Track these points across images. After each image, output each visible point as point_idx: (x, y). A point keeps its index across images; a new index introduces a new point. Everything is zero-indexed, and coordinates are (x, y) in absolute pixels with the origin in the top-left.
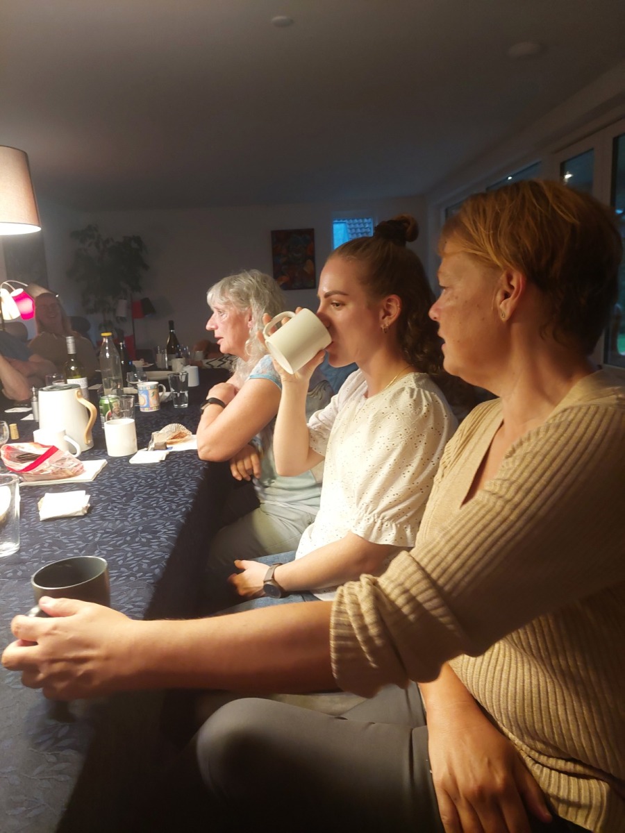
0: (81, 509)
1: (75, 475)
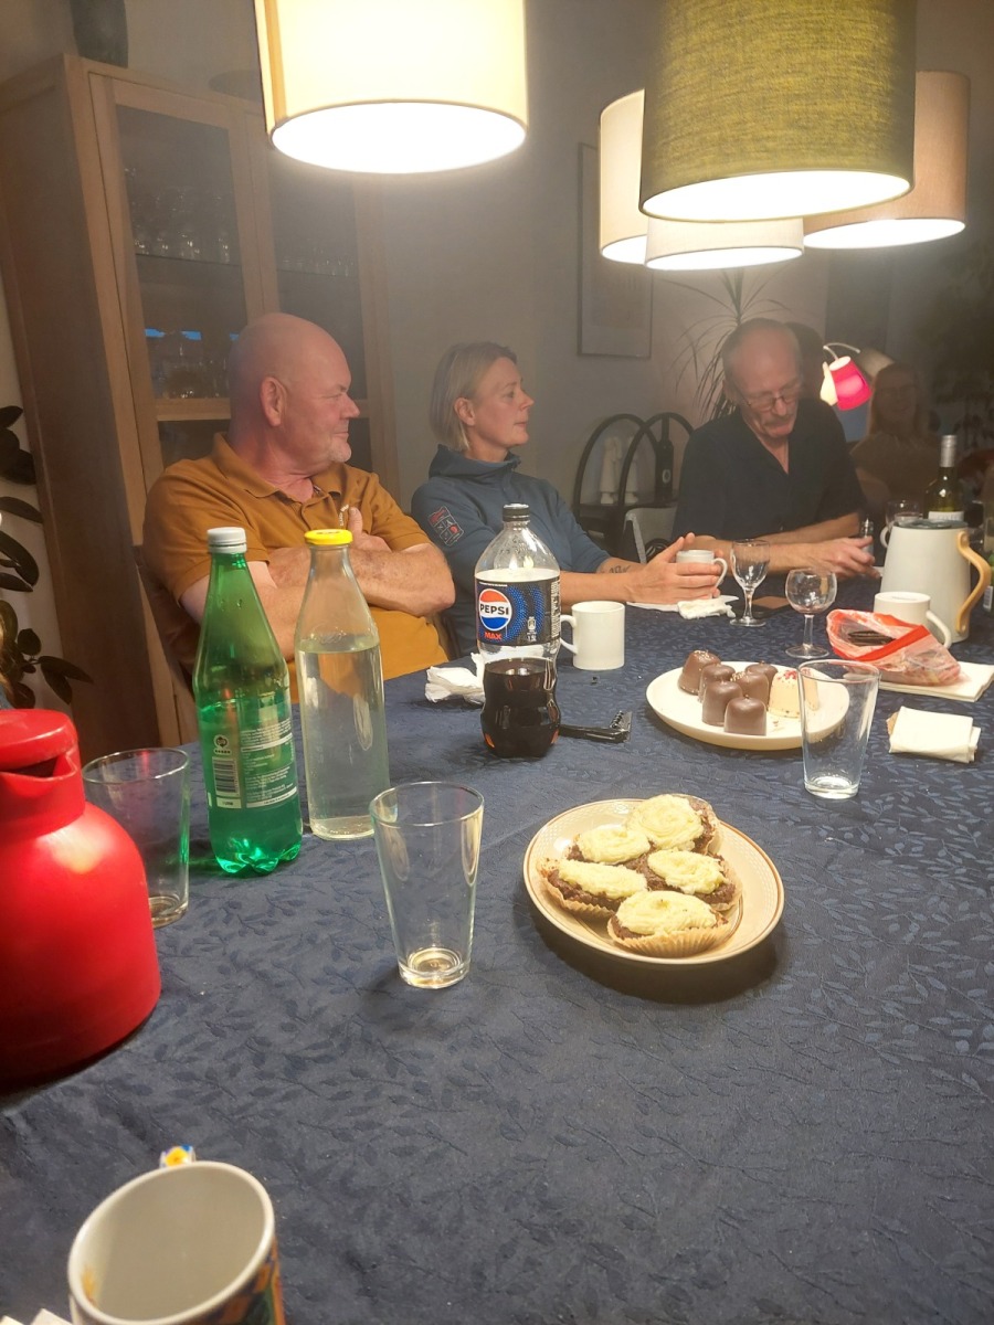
0: (966, 751)
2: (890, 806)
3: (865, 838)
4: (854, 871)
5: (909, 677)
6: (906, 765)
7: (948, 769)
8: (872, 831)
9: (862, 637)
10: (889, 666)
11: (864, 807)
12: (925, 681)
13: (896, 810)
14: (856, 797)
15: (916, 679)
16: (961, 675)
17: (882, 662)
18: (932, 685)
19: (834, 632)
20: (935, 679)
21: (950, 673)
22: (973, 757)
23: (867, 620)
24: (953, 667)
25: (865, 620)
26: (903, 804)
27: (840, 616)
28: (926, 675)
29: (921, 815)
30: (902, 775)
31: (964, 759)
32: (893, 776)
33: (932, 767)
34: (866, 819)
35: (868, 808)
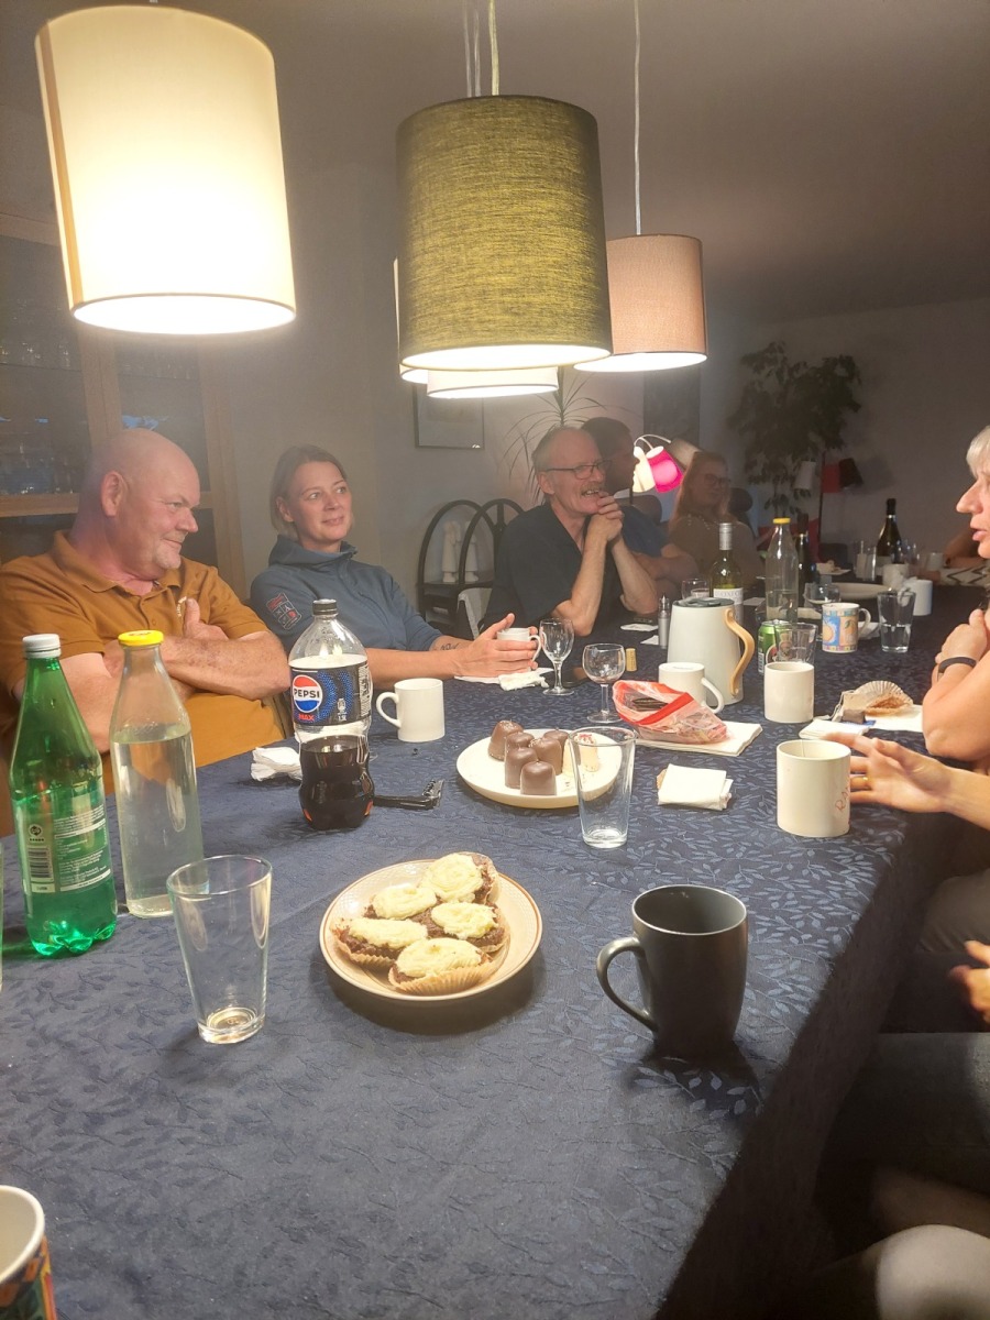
0: (717, 799)
1: (713, 741)
2: (651, 851)
3: (624, 881)
4: (611, 909)
5: (684, 737)
6: (671, 815)
7: (704, 817)
8: (631, 874)
9: (643, 703)
10: (665, 728)
11: (630, 854)
12: (697, 740)
13: (655, 854)
14: (625, 846)
15: (690, 739)
16: (728, 734)
17: (659, 725)
18: (704, 743)
19: (620, 700)
20: (706, 738)
21: (718, 732)
22: (725, 806)
23: (647, 689)
24: (719, 727)
25: (643, 689)
26: (662, 849)
27: (624, 686)
28: (697, 734)
29: (675, 858)
30: (665, 824)
31: (718, 807)
32: (658, 825)
33: (691, 815)
34: (629, 864)
35: (632, 855)
